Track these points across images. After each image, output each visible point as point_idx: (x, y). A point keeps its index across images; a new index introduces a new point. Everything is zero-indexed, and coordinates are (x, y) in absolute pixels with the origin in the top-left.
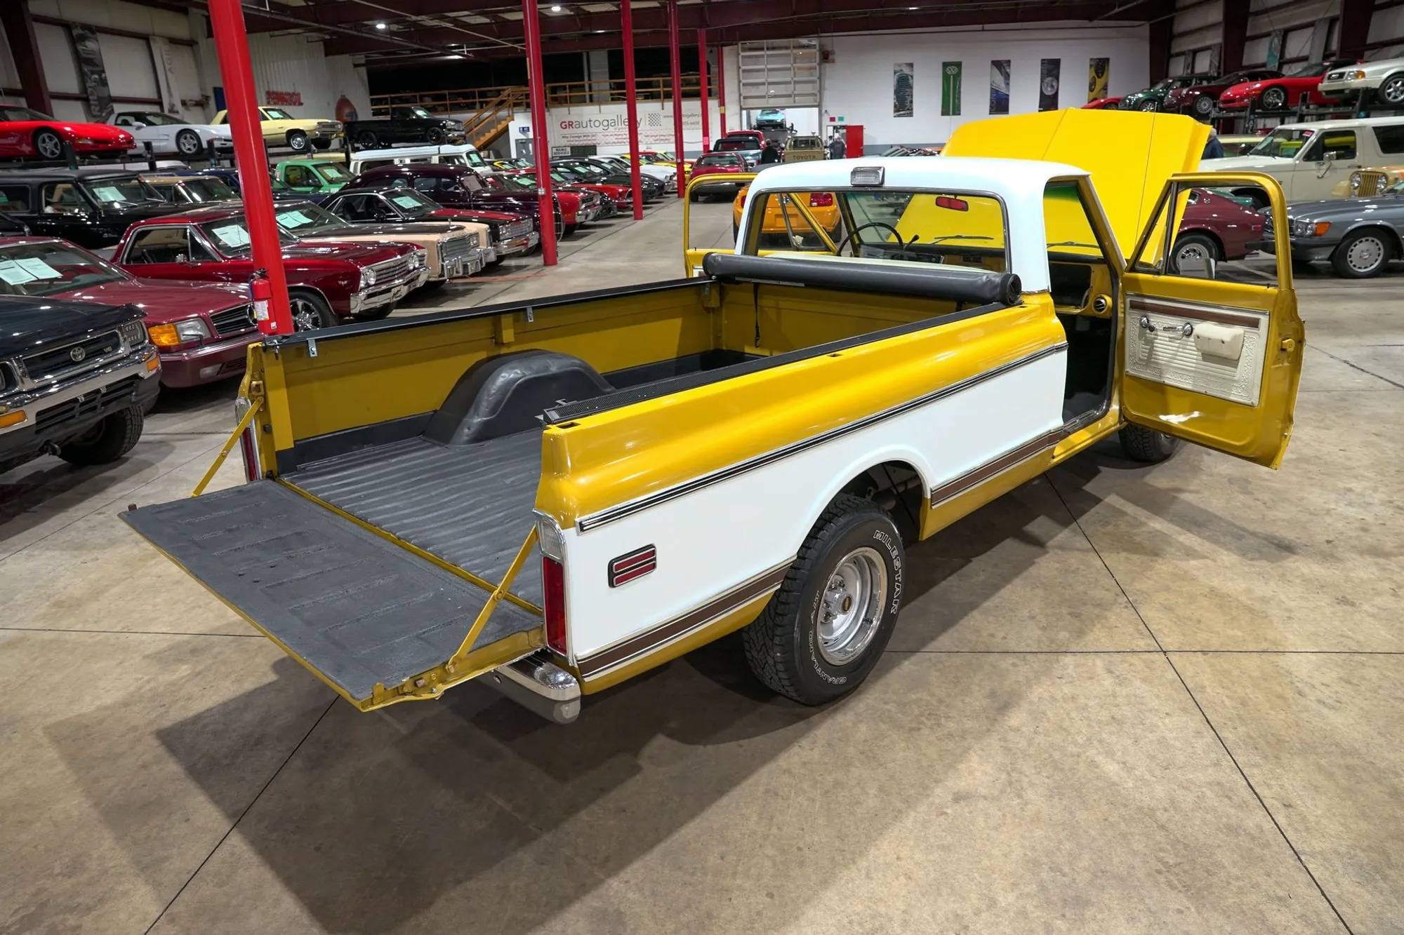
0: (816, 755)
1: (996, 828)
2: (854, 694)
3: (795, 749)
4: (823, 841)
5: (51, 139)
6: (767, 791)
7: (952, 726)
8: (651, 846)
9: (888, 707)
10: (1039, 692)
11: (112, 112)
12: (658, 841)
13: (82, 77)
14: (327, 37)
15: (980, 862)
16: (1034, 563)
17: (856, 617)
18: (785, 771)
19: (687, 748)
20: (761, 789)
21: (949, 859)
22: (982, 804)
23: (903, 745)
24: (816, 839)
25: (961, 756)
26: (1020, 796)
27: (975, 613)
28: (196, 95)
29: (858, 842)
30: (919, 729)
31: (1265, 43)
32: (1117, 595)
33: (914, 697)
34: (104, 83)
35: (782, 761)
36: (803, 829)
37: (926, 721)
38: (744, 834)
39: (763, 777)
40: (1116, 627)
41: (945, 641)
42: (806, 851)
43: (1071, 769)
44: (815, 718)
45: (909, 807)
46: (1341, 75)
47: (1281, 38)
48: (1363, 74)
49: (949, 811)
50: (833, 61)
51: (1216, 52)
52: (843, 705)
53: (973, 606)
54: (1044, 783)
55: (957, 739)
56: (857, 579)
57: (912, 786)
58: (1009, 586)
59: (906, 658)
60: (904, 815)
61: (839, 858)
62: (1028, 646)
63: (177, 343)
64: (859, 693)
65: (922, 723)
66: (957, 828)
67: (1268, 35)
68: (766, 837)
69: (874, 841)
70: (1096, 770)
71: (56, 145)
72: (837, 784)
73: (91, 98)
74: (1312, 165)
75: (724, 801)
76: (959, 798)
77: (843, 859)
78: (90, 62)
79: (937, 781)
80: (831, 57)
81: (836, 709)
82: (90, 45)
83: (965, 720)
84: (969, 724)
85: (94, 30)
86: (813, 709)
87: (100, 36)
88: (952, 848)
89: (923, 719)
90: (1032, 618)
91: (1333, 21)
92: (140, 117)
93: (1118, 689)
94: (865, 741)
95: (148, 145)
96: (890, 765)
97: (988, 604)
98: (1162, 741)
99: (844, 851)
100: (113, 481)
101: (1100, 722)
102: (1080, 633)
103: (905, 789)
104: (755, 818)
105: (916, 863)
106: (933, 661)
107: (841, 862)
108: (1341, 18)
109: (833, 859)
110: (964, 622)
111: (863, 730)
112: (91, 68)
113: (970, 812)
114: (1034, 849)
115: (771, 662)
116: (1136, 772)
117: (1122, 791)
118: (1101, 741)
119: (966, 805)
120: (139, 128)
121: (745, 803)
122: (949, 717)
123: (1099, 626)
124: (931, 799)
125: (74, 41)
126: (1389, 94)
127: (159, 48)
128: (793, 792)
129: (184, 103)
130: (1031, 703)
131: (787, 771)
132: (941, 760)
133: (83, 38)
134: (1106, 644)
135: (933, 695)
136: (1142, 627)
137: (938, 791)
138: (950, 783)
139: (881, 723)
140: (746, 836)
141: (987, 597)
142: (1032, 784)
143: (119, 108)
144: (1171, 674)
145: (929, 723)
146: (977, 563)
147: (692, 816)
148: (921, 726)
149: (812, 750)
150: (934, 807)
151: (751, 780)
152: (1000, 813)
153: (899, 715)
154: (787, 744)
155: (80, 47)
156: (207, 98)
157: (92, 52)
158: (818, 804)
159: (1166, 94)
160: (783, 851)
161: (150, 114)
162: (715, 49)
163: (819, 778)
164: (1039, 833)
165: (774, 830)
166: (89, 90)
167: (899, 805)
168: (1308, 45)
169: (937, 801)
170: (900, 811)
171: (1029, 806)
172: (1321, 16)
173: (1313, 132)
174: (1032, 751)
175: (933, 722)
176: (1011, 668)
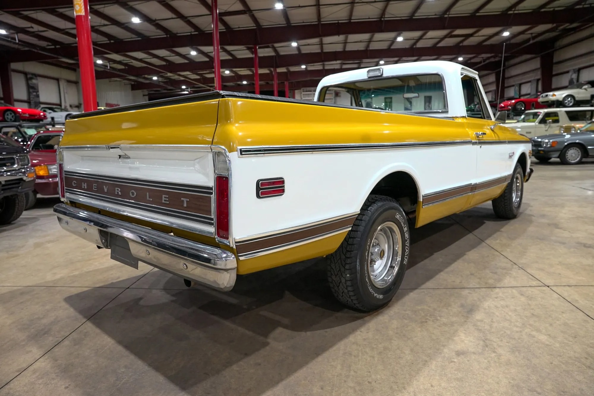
0: (370, 335)
1: (486, 369)
2: (386, 307)
3: (358, 333)
4: (383, 378)
5: (11, 114)
6: (345, 354)
7: (444, 320)
8: (278, 382)
9: (407, 312)
10: (488, 304)
11: (40, 106)
12: (282, 380)
13: (29, 94)
14: (133, 83)
15: (483, 387)
16: (465, 254)
17: (387, 263)
18: (354, 343)
19: (295, 333)
20: (341, 352)
21: (463, 386)
22: (473, 357)
23: (419, 329)
24: (379, 377)
25: (454, 333)
26: (494, 352)
27: (442, 273)
28: (76, 103)
29: (405, 378)
30: (426, 322)
31: (513, 88)
32: (512, 265)
33: (419, 308)
34: (38, 96)
35: (351, 338)
36: (370, 372)
37: (429, 318)
38: (334, 375)
39: (341, 346)
40: (517, 277)
41: (430, 284)
42: (373, 383)
43: (519, 339)
44: (366, 319)
45: (431, 359)
46: (547, 96)
47: (519, 86)
48: (555, 95)
49: (455, 360)
50: (340, 96)
51: (494, 93)
52: (382, 312)
53: (440, 271)
54: (507, 345)
55: (449, 326)
56: (386, 243)
57: (430, 349)
58: (456, 263)
59: (411, 292)
60: (429, 363)
61: (395, 387)
62: (474, 285)
63: (47, 175)
64: (389, 307)
65: (427, 319)
66: (463, 369)
67: (513, 86)
68: (348, 376)
69: (415, 377)
70: (534, 339)
71: (13, 116)
72: (385, 348)
73: (31, 102)
74: (543, 125)
75: (320, 359)
76: (459, 353)
77: (398, 387)
78: (33, 88)
79: (444, 346)
80: (339, 95)
81: (377, 315)
82: (34, 81)
83: (451, 317)
84: (454, 319)
85: (36, 76)
86: (364, 314)
87: (38, 78)
88: (463, 380)
89: (428, 317)
90: (472, 274)
91: (538, 80)
92: (50, 109)
93: (530, 302)
94: (397, 328)
95: (53, 118)
96: (415, 339)
97: (446, 270)
98: (565, 324)
99: (397, 383)
100: (5, 230)
101: (526, 317)
102: (500, 280)
103: (426, 350)
104: (339, 367)
105: (444, 388)
106: (426, 292)
107: (397, 389)
108: (541, 79)
109: (391, 388)
110: (437, 276)
111: (395, 323)
112: (33, 90)
113: (468, 361)
114: (513, 379)
115: (343, 281)
116: (558, 339)
117: (554, 349)
118: (530, 325)
119: (465, 357)
120: (50, 113)
121: (333, 359)
122: (442, 316)
123: (508, 277)
124: (443, 355)
125: (28, 80)
126: (566, 103)
127: (63, 84)
128: (360, 353)
129: (71, 106)
130: (485, 309)
131: (355, 343)
132: (443, 336)
133: (31, 79)
134: (514, 283)
135: (430, 307)
136: (531, 277)
137: (446, 350)
138: (452, 347)
139: (404, 320)
140: (336, 377)
141: (446, 267)
142: (500, 346)
143: (42, 106)
144: (556, 296)
145: (431, 319)
146: (436, 255)
147: (301, 366)
148: (427, 320)
149: (367, 333)
150: (446, 359)
151: (335, 348)
152: (486, 361)
153: (414, 316)
154: (354, 330)
155: (30, 82)
156: (80, 104)
157: (34, 84)
158: (376, 359)
159: (475, 107)
160: (359, 384)
161: (55, 108)
162: (292, 91)
163: (375, 346)
164: (513, 371)
165: (352, 373)
166: (31, 99)
167: (425, 358)
168: (530, 89)
169: (447, 355)
170: (426, 361)
171: (502, 357)
172: (533, 79)
173: (541, 113)
174: (493, 330)
175: (434, 318)
176: (468, 294)
